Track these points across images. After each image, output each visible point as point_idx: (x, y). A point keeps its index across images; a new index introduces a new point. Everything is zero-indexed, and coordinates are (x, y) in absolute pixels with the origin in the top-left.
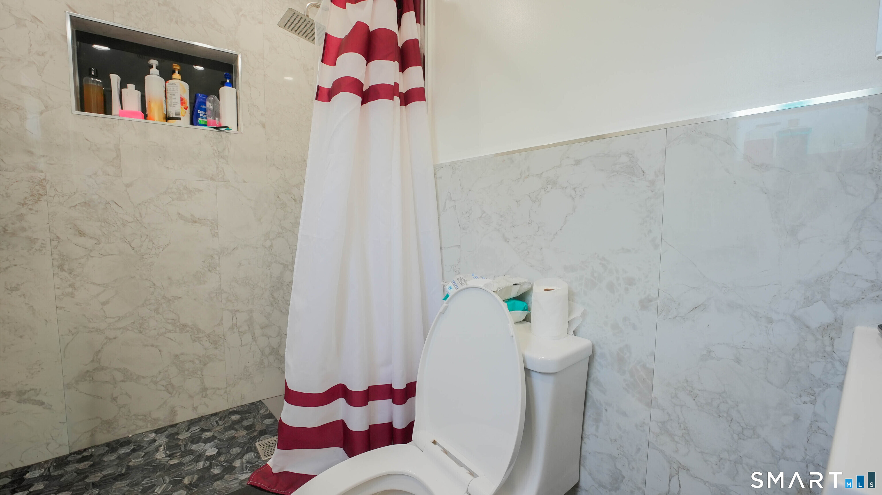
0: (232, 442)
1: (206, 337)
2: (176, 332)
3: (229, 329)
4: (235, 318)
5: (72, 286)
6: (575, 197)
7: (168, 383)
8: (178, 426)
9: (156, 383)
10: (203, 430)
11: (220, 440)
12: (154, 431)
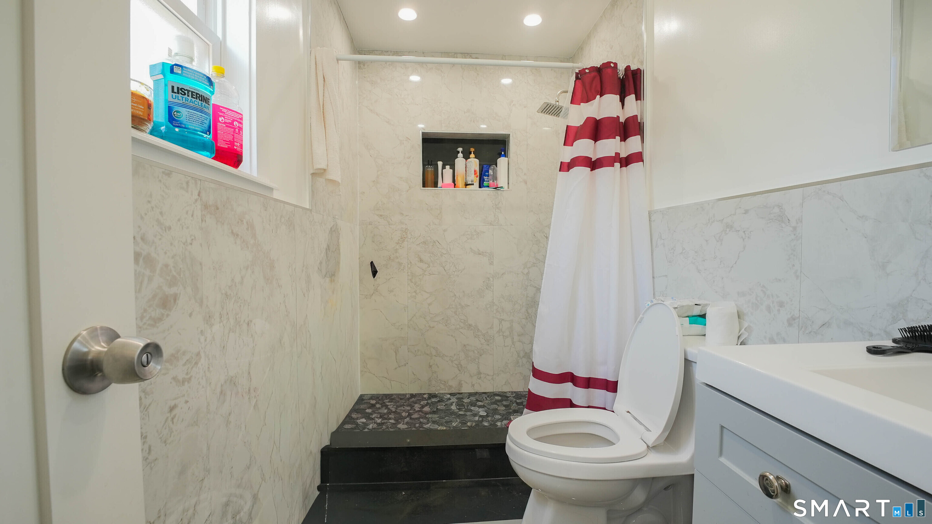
0: (495, 411)
1: (482, 336)
2: (465, 329)
3: (497, 332)
4: (501, 325)
5: (415, 292)
6: (745, 238)
7: (459, 363)
8: (463, 394)
9: (452, 361)
10: (477, 400)
11: (488, 408)
12: (449, 394)
